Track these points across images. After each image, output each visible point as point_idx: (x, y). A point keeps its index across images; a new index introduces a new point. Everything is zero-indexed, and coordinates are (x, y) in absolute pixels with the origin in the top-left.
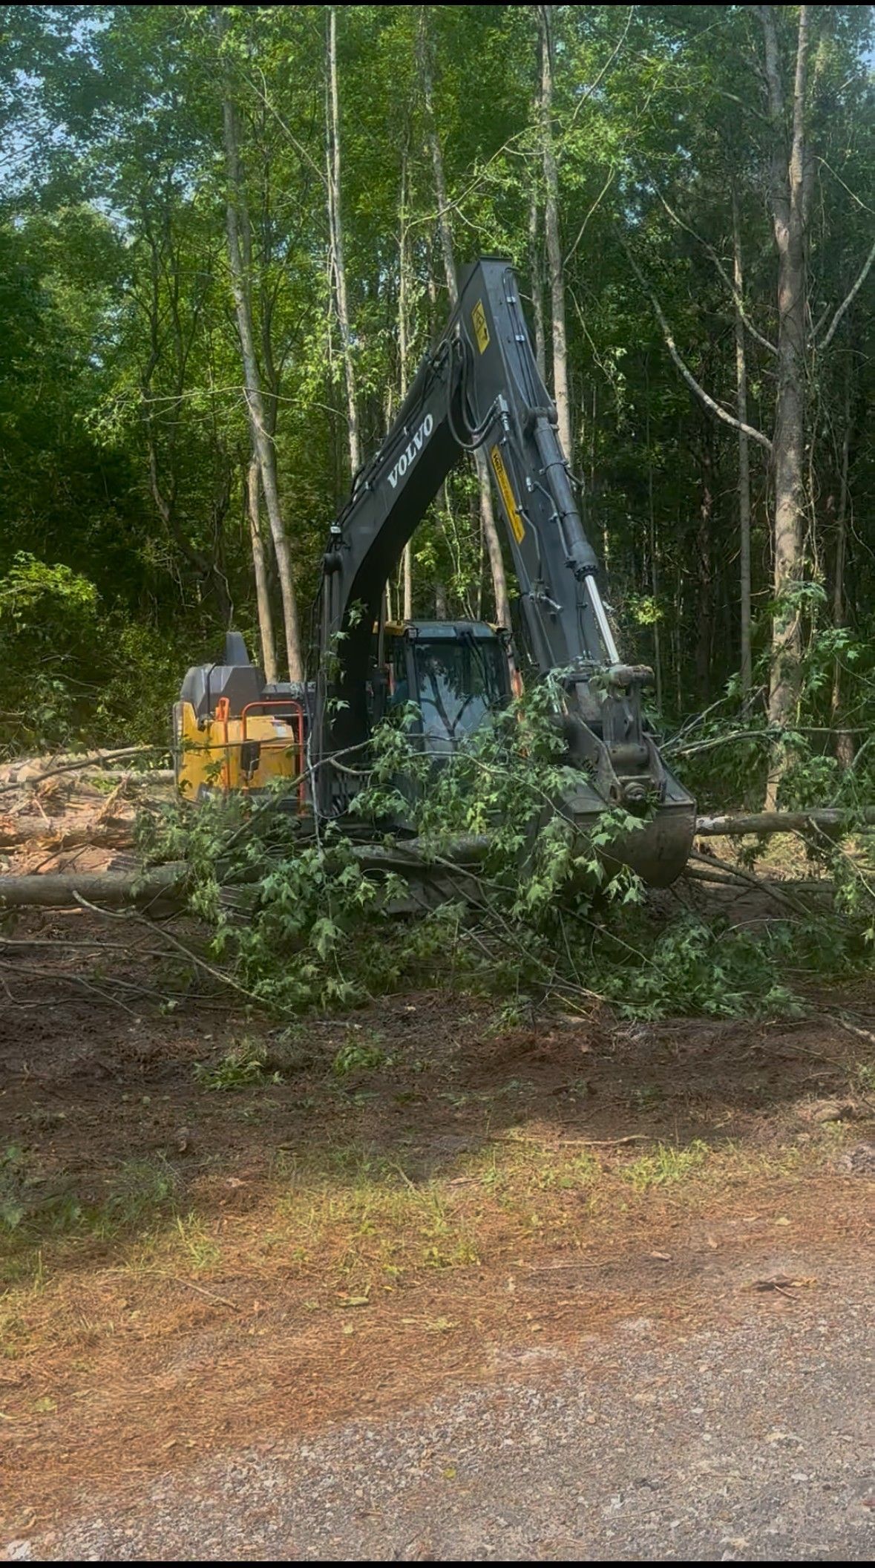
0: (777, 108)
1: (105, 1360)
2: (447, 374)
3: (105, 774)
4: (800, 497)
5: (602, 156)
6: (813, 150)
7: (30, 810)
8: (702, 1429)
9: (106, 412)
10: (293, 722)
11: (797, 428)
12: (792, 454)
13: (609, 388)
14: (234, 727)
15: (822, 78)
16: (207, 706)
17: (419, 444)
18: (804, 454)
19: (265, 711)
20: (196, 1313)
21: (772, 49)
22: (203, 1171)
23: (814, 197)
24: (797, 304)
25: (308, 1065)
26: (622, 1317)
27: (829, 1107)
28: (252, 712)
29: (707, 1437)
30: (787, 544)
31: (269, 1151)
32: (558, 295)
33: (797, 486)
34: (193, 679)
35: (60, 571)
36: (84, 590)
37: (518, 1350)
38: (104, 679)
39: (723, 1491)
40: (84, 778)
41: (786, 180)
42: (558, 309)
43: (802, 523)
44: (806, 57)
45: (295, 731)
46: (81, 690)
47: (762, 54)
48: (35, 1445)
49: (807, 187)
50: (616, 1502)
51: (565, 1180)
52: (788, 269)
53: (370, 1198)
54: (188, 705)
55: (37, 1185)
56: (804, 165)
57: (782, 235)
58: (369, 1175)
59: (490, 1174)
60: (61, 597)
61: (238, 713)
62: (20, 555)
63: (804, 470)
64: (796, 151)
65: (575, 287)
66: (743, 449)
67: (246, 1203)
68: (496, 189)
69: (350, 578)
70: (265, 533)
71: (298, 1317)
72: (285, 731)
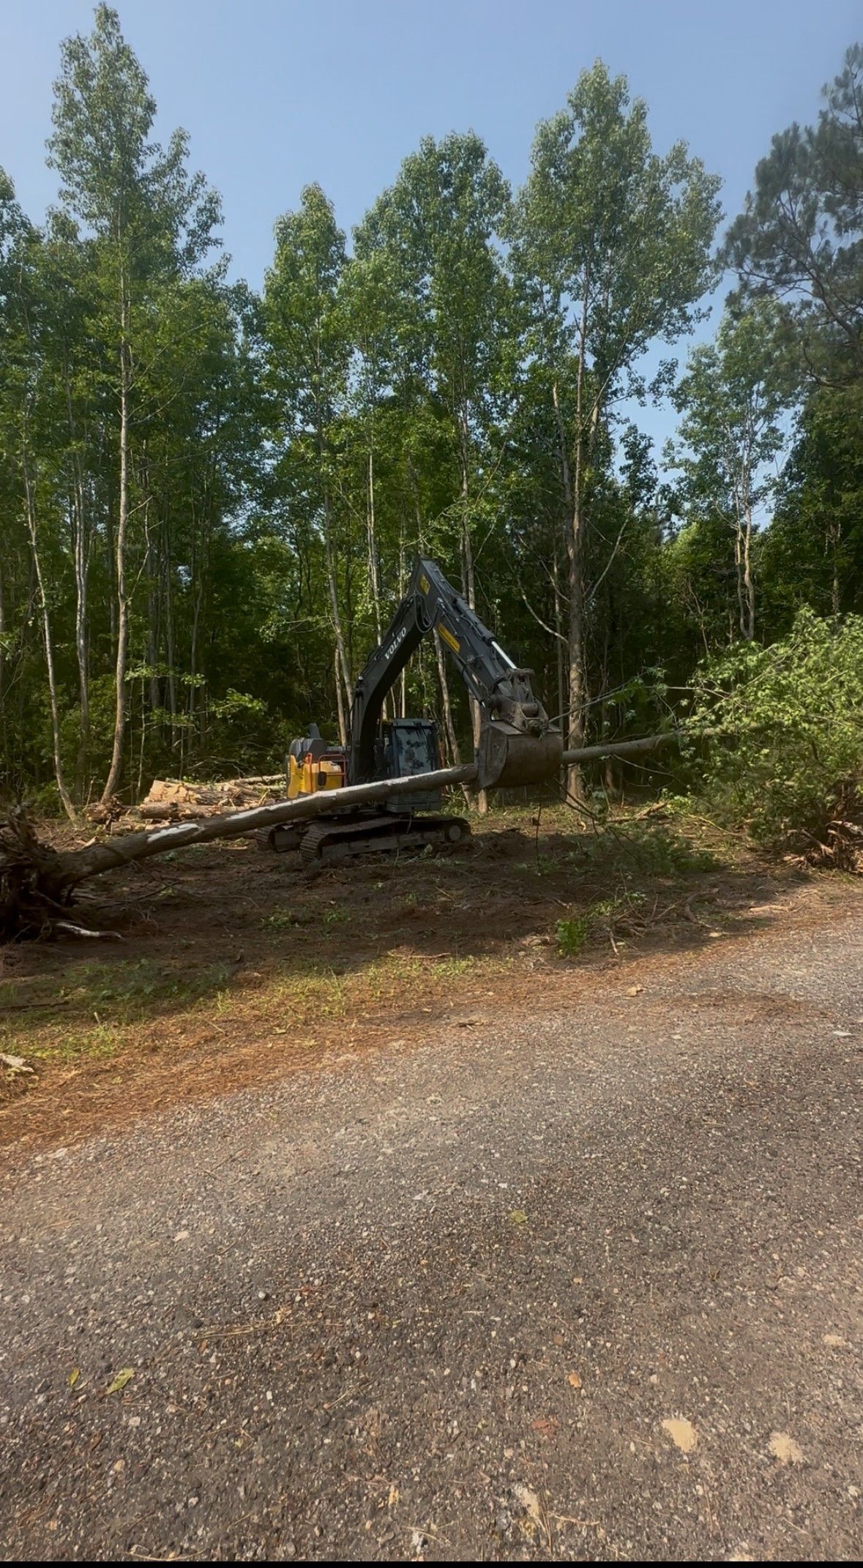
0: (569, 497)
1: (158, 1059)
2: (414, 610)
3: (265, 787)
4: (579, 665)
5: (484, 516)
6: (583, 516)
7: (228, 803)
8: (400, 1095)
9: (269, 628)
10: (340, 764)
11: (578, 635)
12: (576, 646)
13: (493, 616)
14: (315, 765)
15: (587, 484)
16: (301, 757)
17: (399, 640)
18: (581, 646)
19: (327, 759)
20: (206, 1036)
21: (566, 471)
22: (245, 970)
23: (585, 534)
24: (578, 581)
25: (312, 920)
26: (392, 1040)
27: (536, 939)
28: (322, 760)
29: (400, 1098)
30: (575, 686)
31: (278, 960)
32: (471, 576)
33: (578, 660)
34: (295, 744)
35: (247, 697)
36: (257, 705)
37: (338, 1056)
38: (271, 745)
39: (394, 1126)
40: (255, 789)
41: (572, 528)
42: (471, 582)
43: (581, 677)
44: (580, 475)
45: (342, 768)
46: (261, 749)
47: (562, 473)
48: (102, 1100)
49: (582, 531)
50: (343, 1131)
51: (404, 975)
52: (573, 566)
53: (313, 983)
54: (293, 757)
55: (167, 975)
56: (580, 522)
57: (571, 552)
58: (317, 972)
59: (372, 971)
60: (247, 707)
61: (315, 760)
62: (230, 690)
63: (582, 653)
64: (576, 516)
65: (480, 573)
66: (559, 645)
67: (256, 985)
68: (439, 531)
69: (367, 700)
70: (342, 679)
71: (250, 1039)
72: (337, 768)
